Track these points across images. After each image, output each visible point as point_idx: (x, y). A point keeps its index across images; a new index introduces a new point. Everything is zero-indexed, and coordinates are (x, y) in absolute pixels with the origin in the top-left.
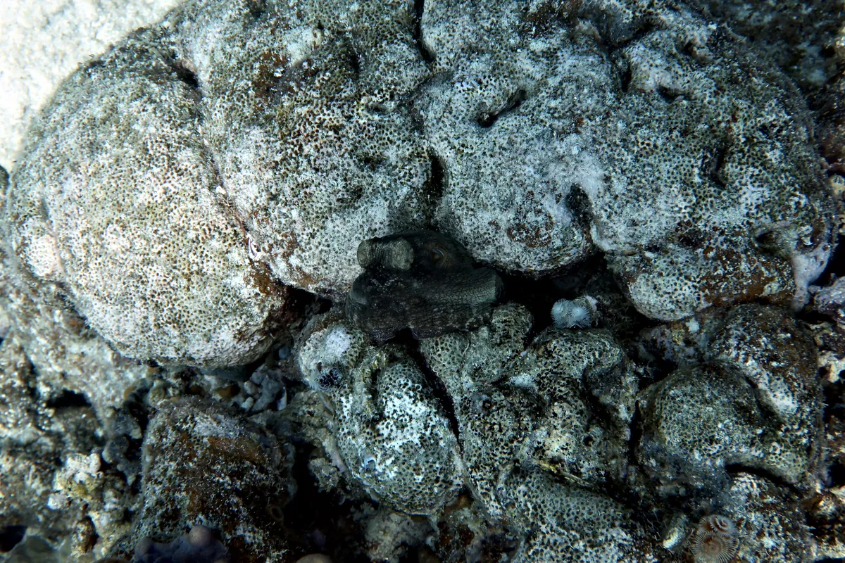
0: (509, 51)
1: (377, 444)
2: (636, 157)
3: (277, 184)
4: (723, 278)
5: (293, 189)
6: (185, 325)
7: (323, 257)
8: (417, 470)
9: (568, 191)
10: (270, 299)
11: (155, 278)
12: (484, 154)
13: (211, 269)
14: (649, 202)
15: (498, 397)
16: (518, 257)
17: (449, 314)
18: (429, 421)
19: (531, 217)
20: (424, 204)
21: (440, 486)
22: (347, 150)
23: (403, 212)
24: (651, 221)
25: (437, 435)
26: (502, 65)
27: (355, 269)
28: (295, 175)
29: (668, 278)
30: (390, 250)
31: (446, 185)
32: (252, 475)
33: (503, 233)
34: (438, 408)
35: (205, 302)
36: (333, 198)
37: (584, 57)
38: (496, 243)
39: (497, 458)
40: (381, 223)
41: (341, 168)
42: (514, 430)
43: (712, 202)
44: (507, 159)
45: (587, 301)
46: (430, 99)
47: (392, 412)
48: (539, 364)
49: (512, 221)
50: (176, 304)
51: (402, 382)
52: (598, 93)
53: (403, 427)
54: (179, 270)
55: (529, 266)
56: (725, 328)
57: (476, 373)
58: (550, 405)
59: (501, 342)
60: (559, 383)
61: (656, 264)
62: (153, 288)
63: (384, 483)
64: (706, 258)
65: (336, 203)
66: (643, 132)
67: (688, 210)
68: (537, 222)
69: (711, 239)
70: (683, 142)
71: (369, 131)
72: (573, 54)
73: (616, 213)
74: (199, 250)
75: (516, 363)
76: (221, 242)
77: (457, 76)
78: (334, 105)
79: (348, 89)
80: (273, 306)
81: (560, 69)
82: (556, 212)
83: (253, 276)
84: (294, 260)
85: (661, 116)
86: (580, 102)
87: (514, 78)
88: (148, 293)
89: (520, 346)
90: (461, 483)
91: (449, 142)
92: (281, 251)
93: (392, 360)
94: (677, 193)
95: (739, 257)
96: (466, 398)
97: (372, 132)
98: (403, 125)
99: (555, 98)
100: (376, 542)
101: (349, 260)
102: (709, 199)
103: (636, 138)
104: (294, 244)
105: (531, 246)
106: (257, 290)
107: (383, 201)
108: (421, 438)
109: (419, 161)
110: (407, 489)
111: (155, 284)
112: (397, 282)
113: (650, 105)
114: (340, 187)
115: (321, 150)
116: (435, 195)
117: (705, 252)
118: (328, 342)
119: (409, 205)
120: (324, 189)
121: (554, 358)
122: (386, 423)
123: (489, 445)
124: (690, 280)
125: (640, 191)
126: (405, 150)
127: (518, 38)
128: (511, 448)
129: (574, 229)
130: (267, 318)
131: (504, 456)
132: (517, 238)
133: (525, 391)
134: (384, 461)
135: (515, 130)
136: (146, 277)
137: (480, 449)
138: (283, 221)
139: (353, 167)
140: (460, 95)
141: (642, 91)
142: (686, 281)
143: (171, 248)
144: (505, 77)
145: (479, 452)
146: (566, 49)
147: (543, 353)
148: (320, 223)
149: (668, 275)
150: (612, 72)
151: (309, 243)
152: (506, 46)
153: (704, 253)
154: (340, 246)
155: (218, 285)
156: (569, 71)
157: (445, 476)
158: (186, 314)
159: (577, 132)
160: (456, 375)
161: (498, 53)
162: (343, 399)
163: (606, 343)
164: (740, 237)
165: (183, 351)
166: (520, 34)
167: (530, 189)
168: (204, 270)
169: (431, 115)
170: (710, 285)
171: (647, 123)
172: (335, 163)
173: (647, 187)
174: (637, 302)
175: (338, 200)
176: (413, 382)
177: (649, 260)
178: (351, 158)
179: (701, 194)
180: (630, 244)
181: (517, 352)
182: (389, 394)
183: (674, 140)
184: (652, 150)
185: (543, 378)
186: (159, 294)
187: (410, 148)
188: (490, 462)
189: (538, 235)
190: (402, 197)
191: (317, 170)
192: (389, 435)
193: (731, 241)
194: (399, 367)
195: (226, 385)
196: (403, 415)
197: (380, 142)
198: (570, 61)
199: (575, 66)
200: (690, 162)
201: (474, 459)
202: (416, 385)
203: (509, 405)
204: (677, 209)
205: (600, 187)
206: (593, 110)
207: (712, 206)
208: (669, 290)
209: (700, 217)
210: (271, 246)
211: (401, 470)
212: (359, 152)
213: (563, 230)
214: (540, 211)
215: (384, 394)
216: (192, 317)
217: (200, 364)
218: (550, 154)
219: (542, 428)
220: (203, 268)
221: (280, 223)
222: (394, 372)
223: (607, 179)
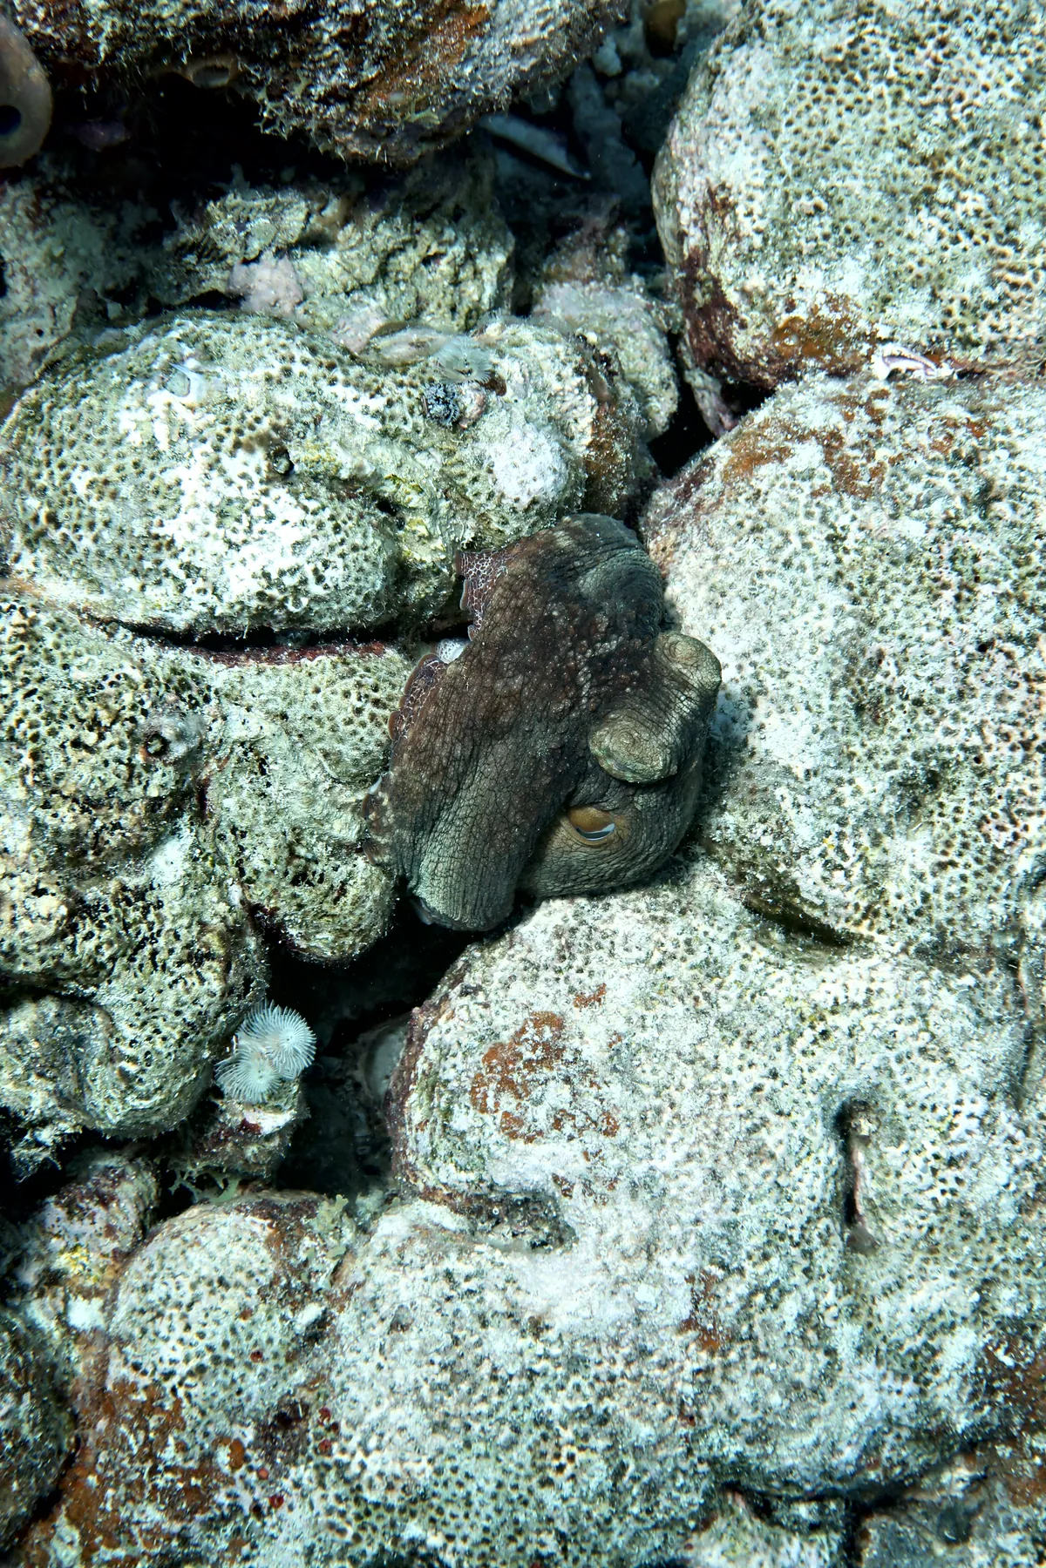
0: (989, 1274)
1: (220, 429)
2: (549, 1425)
3: (1013, 525)
4: (150, 1452)
5: (976, 559)
6: (825, 80)
7: (771, 532)
8: (103, 487)
9: (569, 1218)
10: (764, 330)
11: (982, 78)
12: (774, 1075)
13: (916, 234)
14: (425, 1390)
15: (160, 781)
16: (486, 1006)
17: (430, 777)
18: (200, 584)
19: (557, 1095)
20: (746, 856)
21: (36, 519)
22: (989, 748)
23: (760, 797)
24: (380, 1367)
25: (159, 583)
26: (965, 1238)
27: (694, 594)
28: (1005, 586)
29: (226, 1324)
30: (658, 726)
31: (761, 937)
32: (335, 66)
33: (563, 1006)
34: (220, 619)
35: (848, 166)
36: (891, 646)
37: (863, 1441)
38: (551, 974)
39: (19, 696)
40: (761, 727)
41: (953, 707)
42: (60, 776)
43: (342, 1532)
44: (727, 1122)
45: (278, 1109)
46: (988, 1022)
47: (273, 509)
48: (185, 921)
49: (576, 1043)
50: (886, 90)
51: (328, 574)
52: (755, 1424)
53: (222, 515)
54: (964, 150)
55: (452, 1016)
56: (26, 1389)
57: (255, 758)
58: (69, 892)
59: (293, 855)
60: (110, 943)
61: (276, 1318)
62: (961, 56)
63: (121, 389)
64: (222, 1439)
65: (875, 647)
66: (598, 1475)
67: (355, 1469)
68: (538, 1102)
69: (260, 1478)
70: (521, 1550)
71: (1000, 828)
72: (888, 1419)
73: (449, 1299)
74: (980, 231)
75: (223, 862)
76: (967, 296)
77: (1003, 1118)
80: (743, 326)
81: (869, 1367)
82: (533, 1161)
83: (839, 323)
84: (808, 455)
85: (614, 1536)
86: (758, 1371)
87: (915, 1247)
88: (955, 35)
89: (258, 894)
90: (18, 567)
91: (855, 1006)
92: (851, 437)
93: (402, 573)
94: (408, 1465)
95: (178, 1517)
96: (207, 700)
97: (994, 834)
98: (965, 919)
99: (803, 1319)
100: (44, 225)
101: (723, 595)
102: (351, 1531)
103: (594, 1450)
104: (845, 480)
105: (492, 1053)
106: (801, 313)
107: (810, 765)
108: (171, 543)
109: (857, 907)
110: (73, 436)
111: (969, 66)
112: (576, 701)
113: (655, 1527)
114: (907, 679)
115: (1024, 685)
116: (757, 894)
117: (237, 1448)
118: (542, 439)
119: (764, 820)
120: (927, 636)
121: (180, 963)
122: (256, 478)
123: (59, 695)
124: (190, 1374)
125: (464, 1387)
126: (903, 889)
127: (1009, 1312)
128: (21, 745)
129: (472, 1176)
130: (723, 295)
131: (11, 720)
132: (531, 1031)
133: (139, 852)
134: (170, 422)
135: (781, 1181)
136: (999, 54)
137: (65, 667)
138: (915, 489)
139: (937, 738)
140: (952, 1098)
141: (705, 1524)
142: (193, 1363)
143: (1027, 161)
144: (931, 1229)
145: (59, 661)
146: (912, 1408)
147: (207, 945)
148: (852, 578)
149: (233, 1330)
150: (787, 1483)
151: (824, 520)
152: (1005, 1272)
153: (238, 1442)
154: (769, 593)
155: (870, 226)
156: (851, 1388)
157: (52, 543)
158: (849, 99)
159: (689, 1324)
160: (280, 706)
161: (999, 1243)
162: (378, 403)
163: (146, 1104)
164: (224, 1545)
165: (769, 33)
166: (1018, 1323)
167: (623, 1133)
168: (924, 212)
169: (948, 1000)
170: (152, 1411)
171: (614, 1495)
172: (973, 702)
173: (464, 1409)
174: (220, 1218)
175: (881, 655)
176: (317, 600)
177: (297, 1306)
178: (963, 748)
179: (372, 1519)
180: (360, 1285)
181: (250, 881)
182: (320, 526)
183: (539, 1532)
184: (542, 1469)
185: (146, 910)
186: (936, 61)
187: (899, 904)
188: (20, 674)
189: (506, 1084)
190: (791, 814)
191: (983, 647)
192: (222, 472)
193: (225, 1519)
194: (376, 582)
195: (682, 31)
196: (250, 530)
197: (959, 839)
198: (872, 1401)
199: (853, 1406)
200: (465, 1539)
201: (50, 639)
202: (305, 601)
203: (125, 797)
204: (372, 1443)
205: (529, 1299)
206: (718, 1391)
207: (332, 1526)
208: (196, 1314)
209: (322, 1485)
210: (877, 416)
211: (123, 449)
212: (966, 775)
213: (484, 1152)
214: (557, 1124)
215: (328, 513)
216: (832, 111)
217: (718, 52)
218: (675, 1230)
219: (27, 844)
220: (932, 213)
221: (915, 478)
222: (366, 566)
223: (537, 1328)
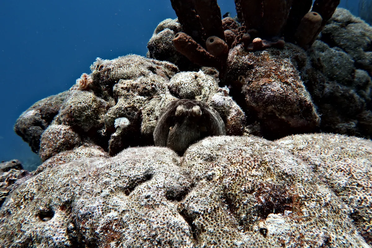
78: (234, 172)
79: (227, 180)
115: (239, 154)
